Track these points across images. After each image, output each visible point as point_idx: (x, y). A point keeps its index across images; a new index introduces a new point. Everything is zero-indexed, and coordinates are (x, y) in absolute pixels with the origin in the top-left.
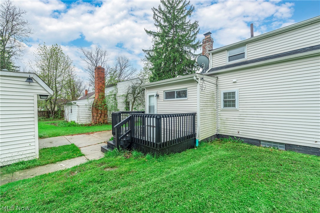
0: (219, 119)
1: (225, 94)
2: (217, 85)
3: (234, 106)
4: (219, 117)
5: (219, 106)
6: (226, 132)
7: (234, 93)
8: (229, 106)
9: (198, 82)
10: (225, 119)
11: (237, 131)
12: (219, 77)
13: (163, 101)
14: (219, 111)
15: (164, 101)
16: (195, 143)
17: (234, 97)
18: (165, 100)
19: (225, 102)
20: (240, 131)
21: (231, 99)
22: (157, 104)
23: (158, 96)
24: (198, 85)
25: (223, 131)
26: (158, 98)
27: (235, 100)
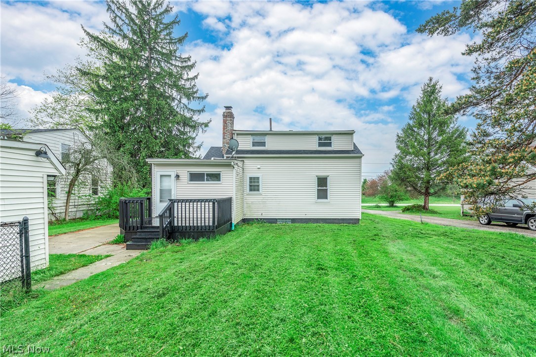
0: (245, 203)
1: (251, 178)
2: (243, 169)
3: (258, 190)
4: (245, 201)
5: (245, 191)
6: (251, 215)
7: (258, 178)
8: (254, 190)
9: (234, 168)
10: (250, 203)
11: (260, 213)
12: (245, 161)
13: (186, 183)
14: (245, 195)
15: (188, 184)
16: (231, 226)
17: (258, 182)
18: (189, 182)
19: (250, 186)
20: (263, 213)
21: (256, 184)
22: (176, 186)
23: (178, 177)
24: (234, 171)
25: (249, 215)
26: (178, 179)
27: (259, 185)
